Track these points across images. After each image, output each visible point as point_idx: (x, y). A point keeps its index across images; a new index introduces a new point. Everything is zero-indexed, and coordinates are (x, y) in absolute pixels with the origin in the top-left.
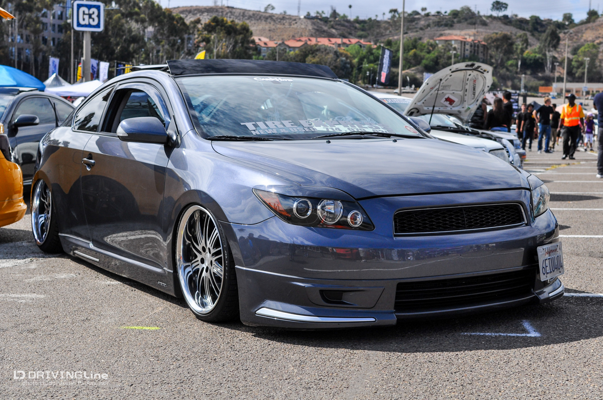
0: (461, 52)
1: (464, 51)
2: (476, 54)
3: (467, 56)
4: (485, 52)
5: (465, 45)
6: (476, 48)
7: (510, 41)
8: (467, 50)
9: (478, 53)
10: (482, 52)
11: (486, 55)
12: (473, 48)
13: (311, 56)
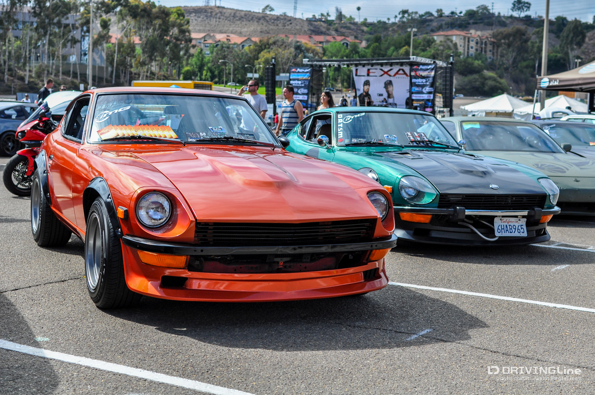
0: (464, 50)
1: (468, 49)
2: (483, 53)
3: (472, 55)
4: (495, 51)
5: (469, 42)
6: (483, 46)
7: (524, 37)
8: (472, 48)
9: (485, 52)
10: (490, 51)
11: (495, 54)
12: (479, 45)
13: (266, 51)
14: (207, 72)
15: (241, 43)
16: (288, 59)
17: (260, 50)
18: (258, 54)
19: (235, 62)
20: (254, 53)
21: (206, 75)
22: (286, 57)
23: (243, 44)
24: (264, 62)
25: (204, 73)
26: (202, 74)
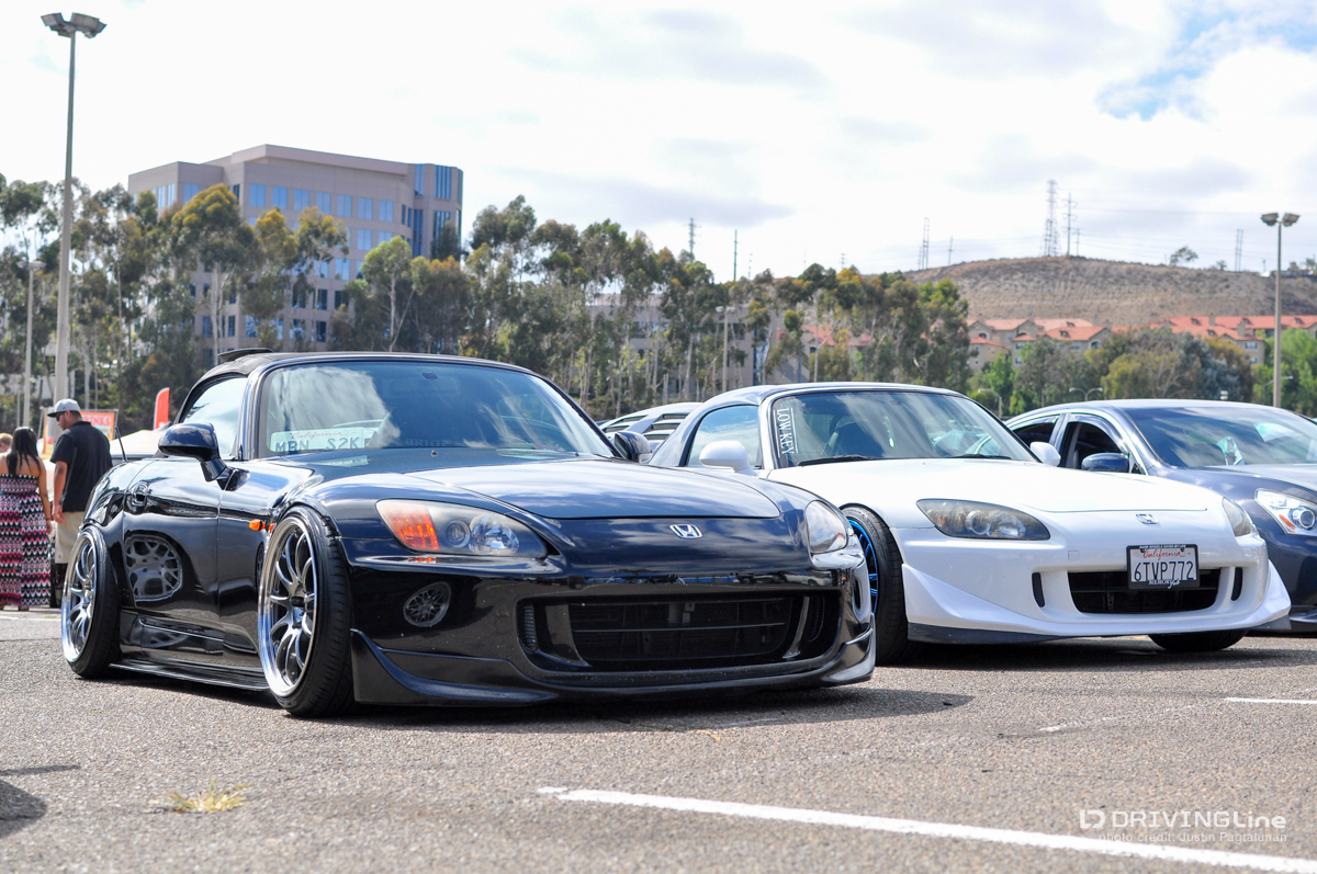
13: (1124, 356)
14: (1018, 399)
15: (1090, 339)
16: (1167, 373)
17: (1112, 354)
18: (1110, 361)
19: (1063, 381)
20: (1101, 362)
21: (1016, 405)
22: (1161, 370)
23: (1094, 341)
24: (1117, 380)
25: (1013, 400)
26: (1006, 402)
